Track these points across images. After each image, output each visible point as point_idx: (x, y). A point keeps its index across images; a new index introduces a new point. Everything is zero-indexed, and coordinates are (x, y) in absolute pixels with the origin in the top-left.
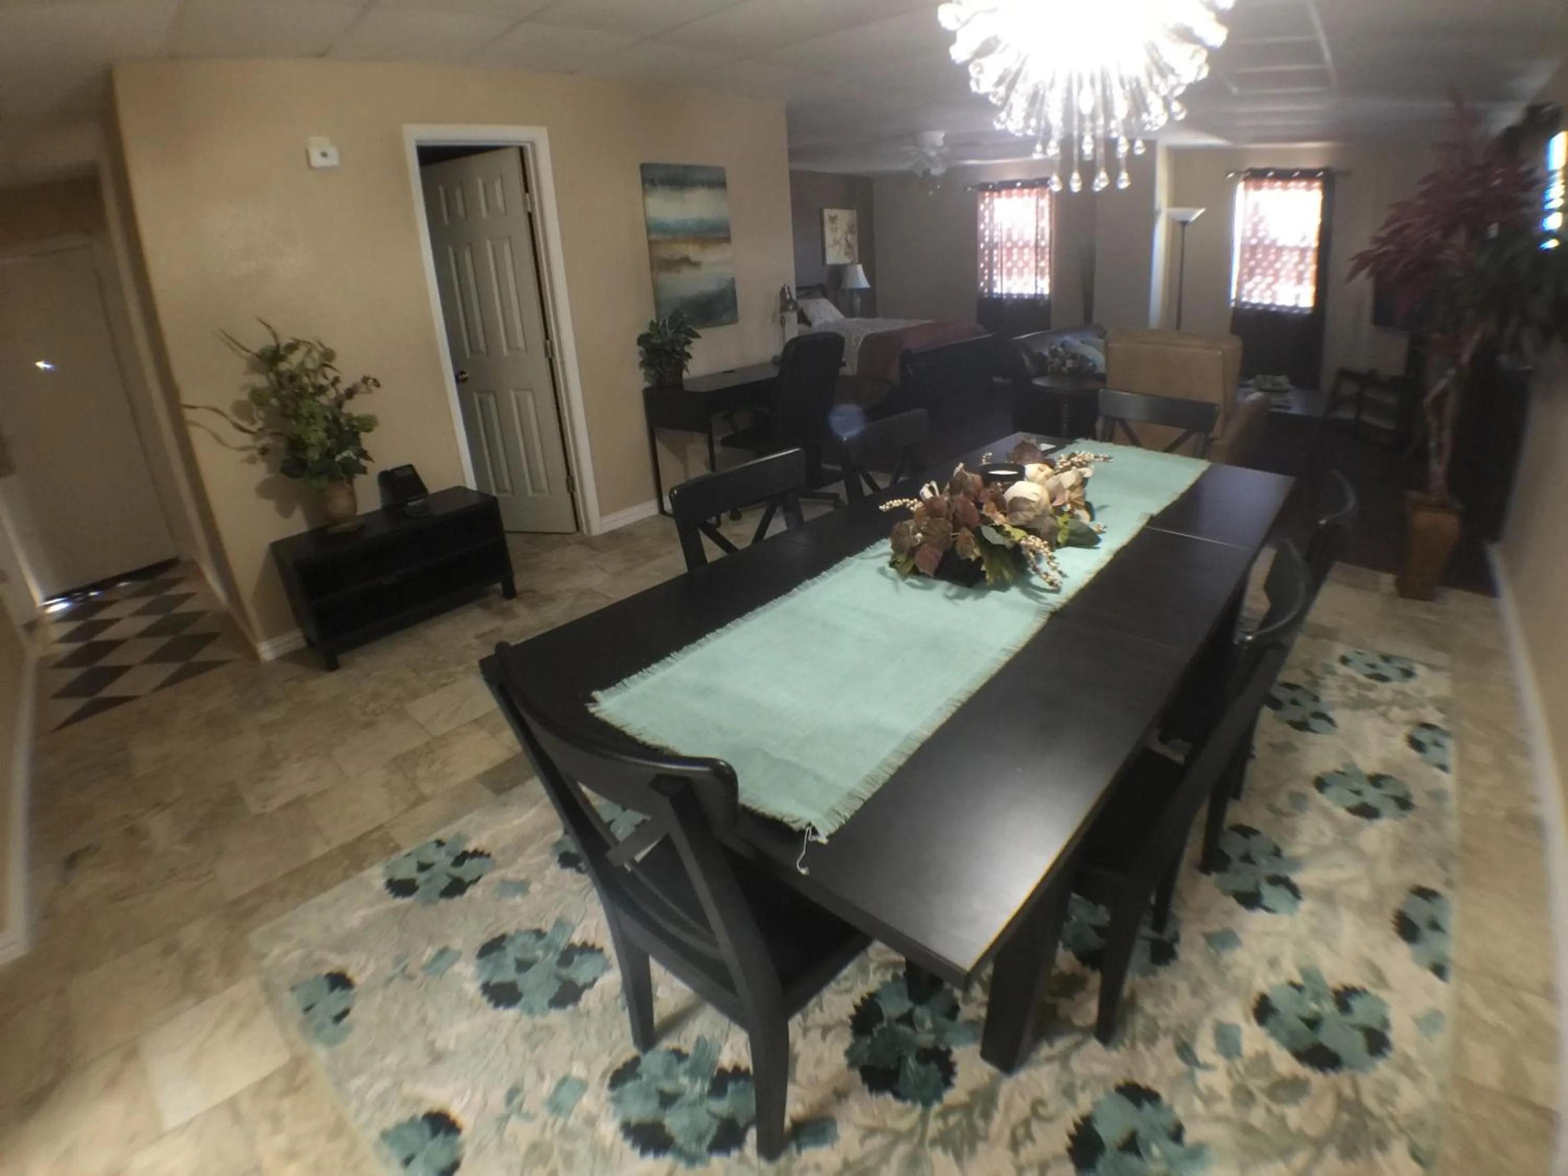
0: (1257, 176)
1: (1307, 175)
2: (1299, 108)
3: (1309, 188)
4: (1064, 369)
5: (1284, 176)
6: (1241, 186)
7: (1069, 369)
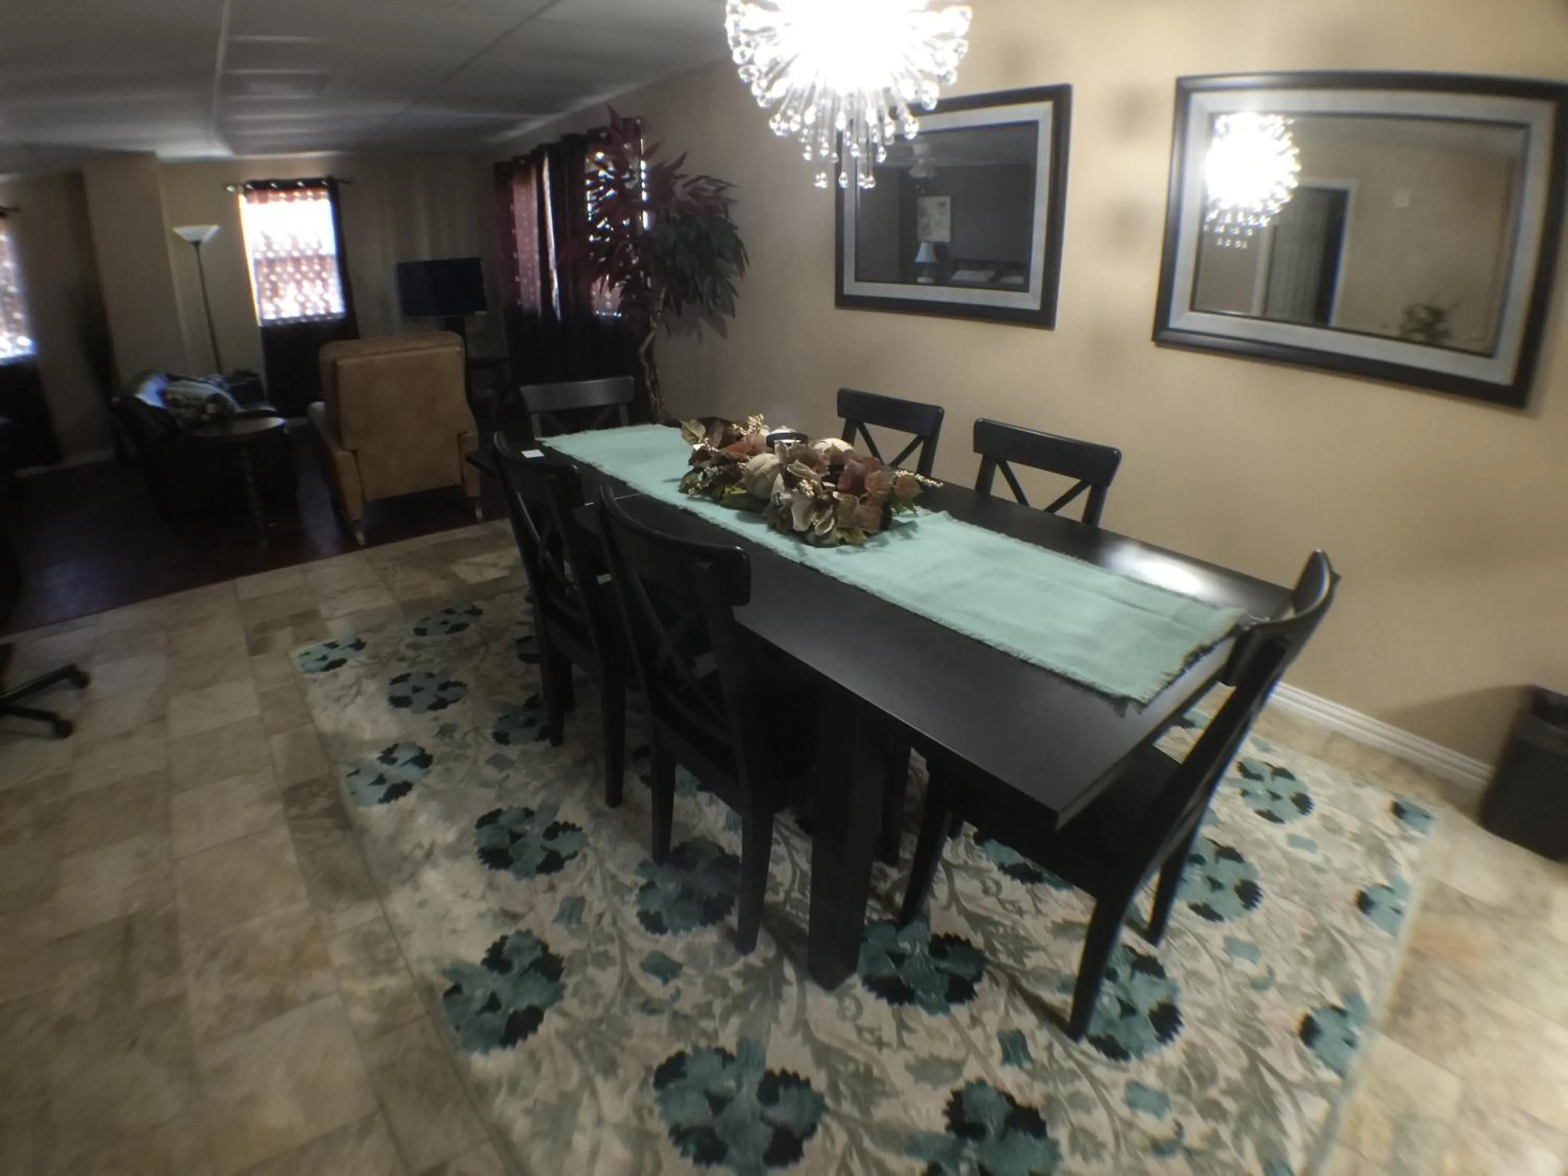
0: (261, 188)
1: (312, 185)
2: (316, 115)
3: (316, 198)
4: (205, 417)
5: (288, 187)
6: (242, 199)
7: (211, 415)
